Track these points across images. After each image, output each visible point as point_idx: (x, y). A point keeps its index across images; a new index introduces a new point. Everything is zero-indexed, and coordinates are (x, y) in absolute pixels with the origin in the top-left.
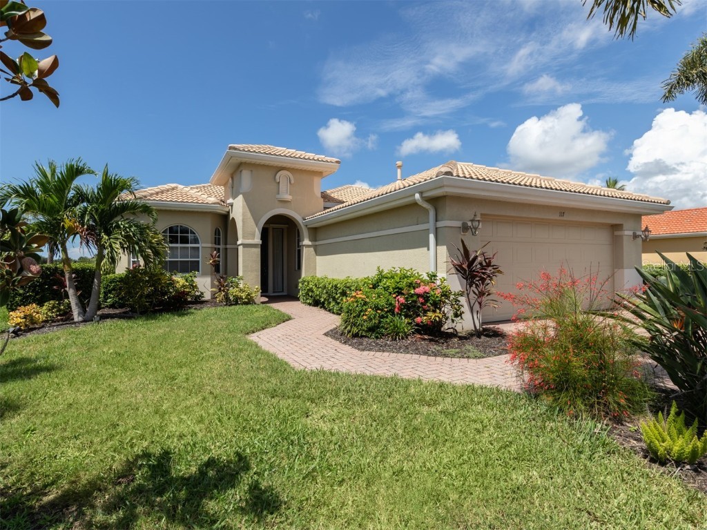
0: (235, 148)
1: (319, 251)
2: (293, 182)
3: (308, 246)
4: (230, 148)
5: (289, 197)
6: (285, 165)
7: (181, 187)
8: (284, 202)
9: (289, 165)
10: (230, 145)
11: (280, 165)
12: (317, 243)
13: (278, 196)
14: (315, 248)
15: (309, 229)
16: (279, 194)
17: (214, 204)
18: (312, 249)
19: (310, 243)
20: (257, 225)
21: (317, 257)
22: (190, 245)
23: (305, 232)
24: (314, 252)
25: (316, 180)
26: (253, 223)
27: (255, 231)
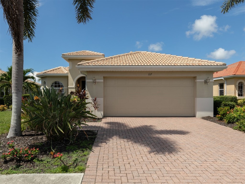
4: (62, 55)
10: (63, 54)
17: (67, 73)
20: (74, 81)
22: (60, 88)
26: (72, 80)
27: (73, 83)
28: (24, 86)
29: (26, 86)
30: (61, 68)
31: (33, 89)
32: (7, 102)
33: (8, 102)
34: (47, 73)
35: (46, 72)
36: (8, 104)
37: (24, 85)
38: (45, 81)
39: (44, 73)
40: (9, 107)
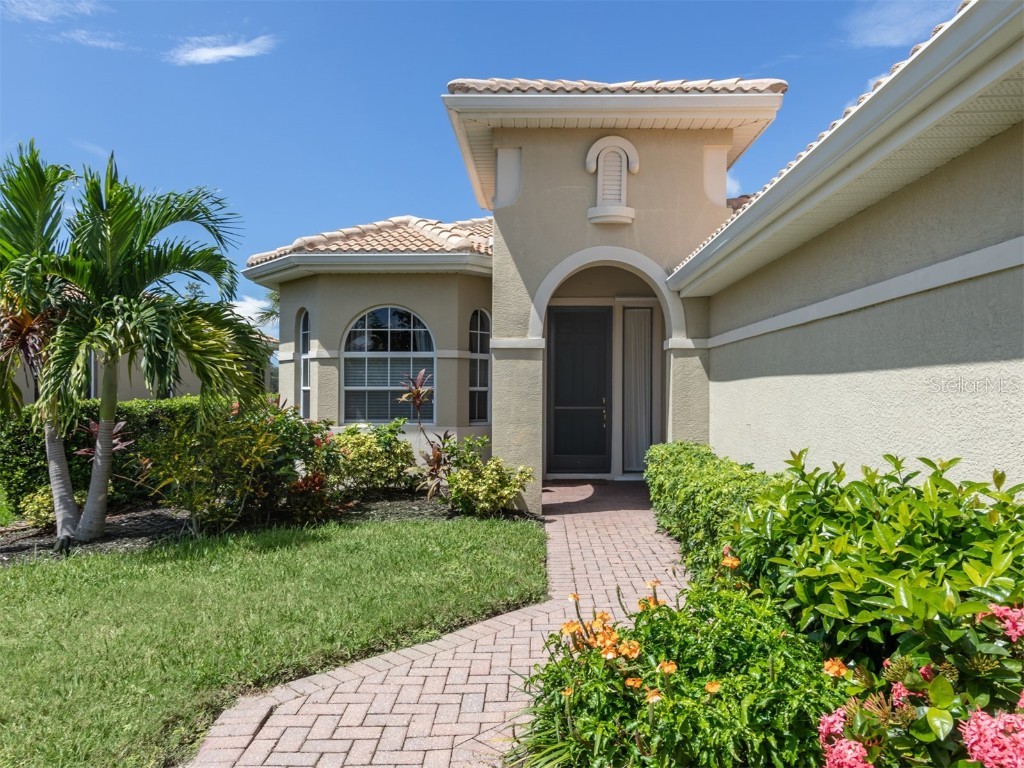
0: (467, 90)
1: (718, 367)
2: (635, 167)
3: (684, 353)
4: (453, 89)
5: (623, 213)
6: (610, 120)
7: (414, 219)
8: (611, 228)
9: (622, 120)
10: (447, 81)
11: (598, 120)
12: (712, 342)
13: (593, 212)
14: (707, 358)
15: (686, 301)
16: (595, 204)
17: (459, 250)
18: (696, 361)
19: (689, 344)
20: (532, 297)
21: (712, 384)
22: (412, 354)
23: (674, 312)
24: (701, 371)
25: (714, 156)
26: (523, 291)
27: (528, 314)
28: (129, 327)
29: (144, 328)
30: (406, 224)
31: (214, 364)
32: (17, 463)
33: (26, 460)
34: (322, 247)
35: (311, 244)
36: (25, 477)
37: (130, 318)
38: (303, 309)
39: (299, 249)
40: (22, 505)
